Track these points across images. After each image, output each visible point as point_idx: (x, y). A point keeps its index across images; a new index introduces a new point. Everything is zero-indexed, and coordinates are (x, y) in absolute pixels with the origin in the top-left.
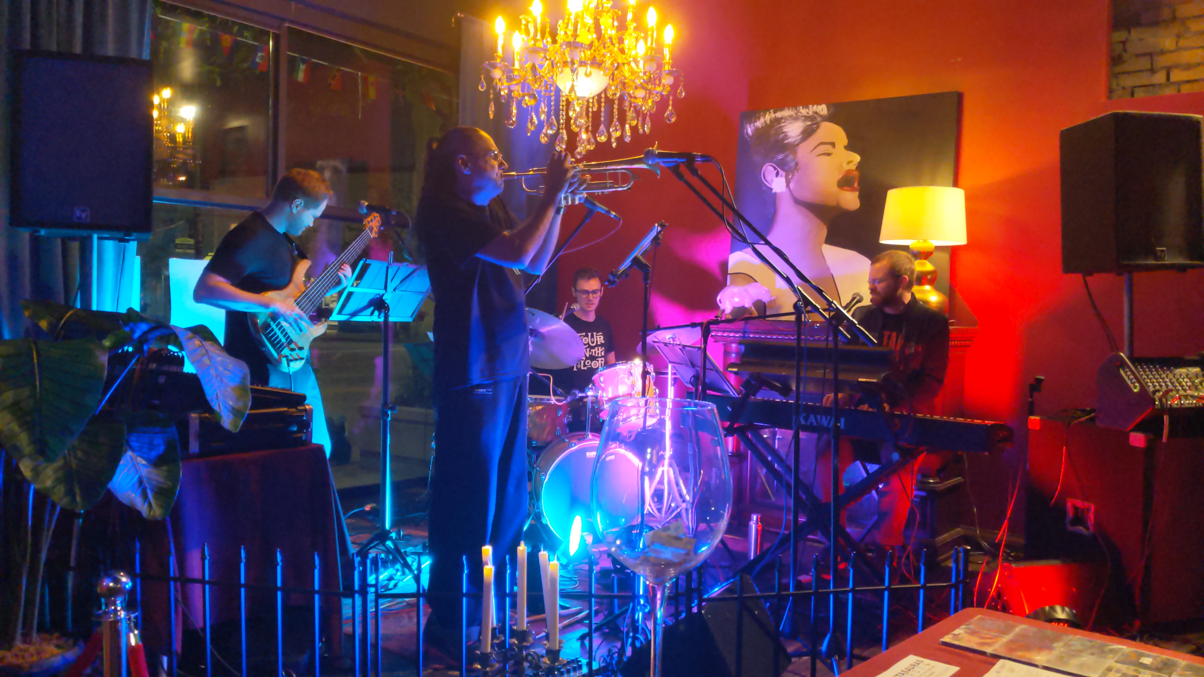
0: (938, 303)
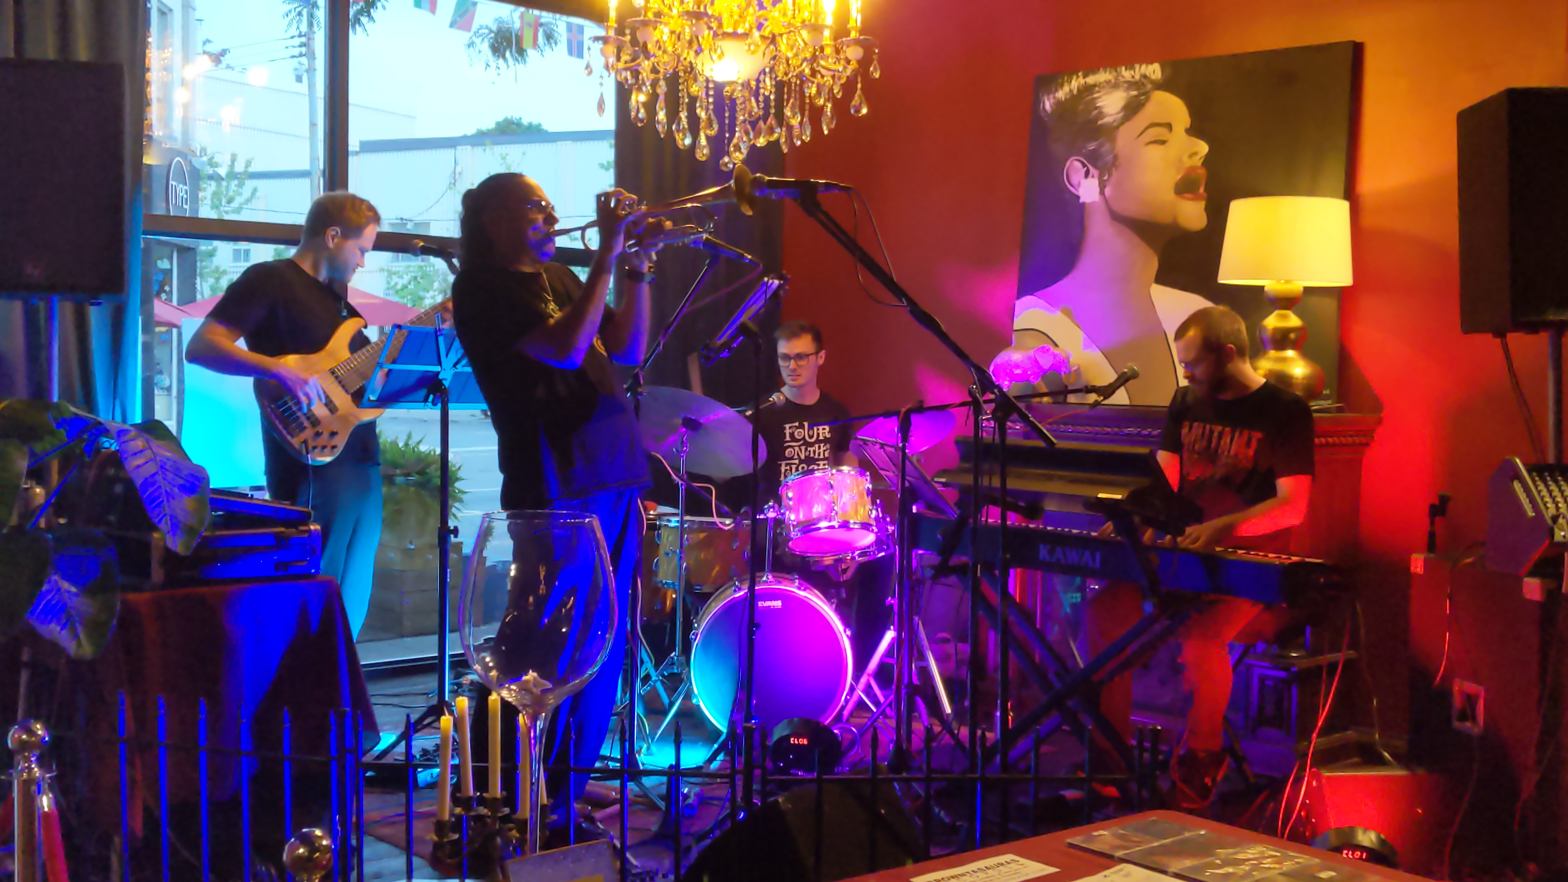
0: (1307, 377)
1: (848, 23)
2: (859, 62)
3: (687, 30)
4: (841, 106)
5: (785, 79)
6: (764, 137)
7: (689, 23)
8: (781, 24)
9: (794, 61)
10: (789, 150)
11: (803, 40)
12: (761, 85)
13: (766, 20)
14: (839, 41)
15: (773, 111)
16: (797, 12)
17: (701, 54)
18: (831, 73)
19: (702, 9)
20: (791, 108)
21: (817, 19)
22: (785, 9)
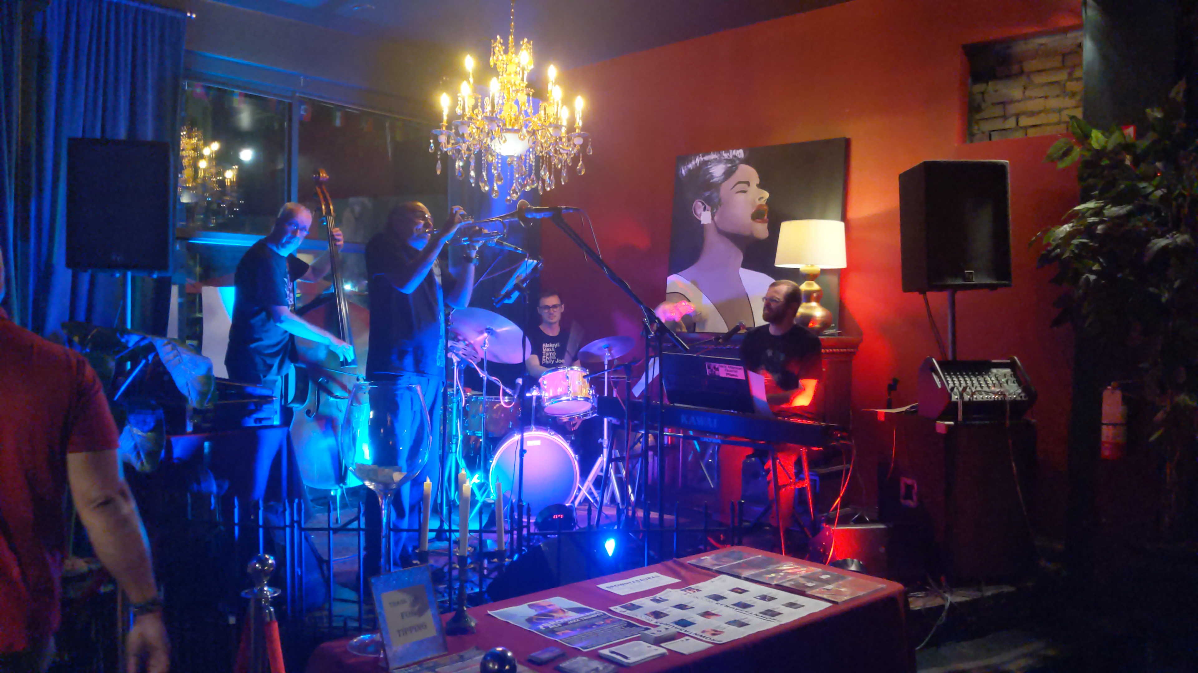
0: (822, 317)
1: (575, 124)
2: (581, 146)
3: (486, 127)
4: (571, 170)
5: (541, 154)
6: (529, 186)
7: (487, 123)
8: (538, 125)
9: (545, 145)
10: (543, 193)
11: (550, 134)
12: (528, 158)
13: (530, 122)
14: (570, 134)
15: (534, 172)
16: (546, 118)
17: (494, 140)
18: (566, 152)
19: (494, 115)
20: (544, 170)
21: (557, 122)
22: (540, 116)
